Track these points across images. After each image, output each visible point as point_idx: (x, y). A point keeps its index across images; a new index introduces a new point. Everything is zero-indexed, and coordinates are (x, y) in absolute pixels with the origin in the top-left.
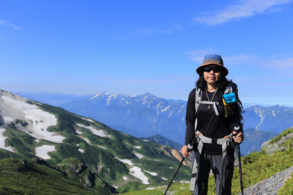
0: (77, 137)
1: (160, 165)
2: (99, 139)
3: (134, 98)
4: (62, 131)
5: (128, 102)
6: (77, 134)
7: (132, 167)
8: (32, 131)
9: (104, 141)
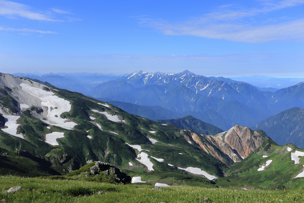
0: (90, 123)
1: (170, 150)
2: (111, 125)
3: (171, 77)
4: (75, 117)
5: (165, 81)
6: (90, 120)
7: (140, 153)
8: (47, 118)
9: (116, 127)
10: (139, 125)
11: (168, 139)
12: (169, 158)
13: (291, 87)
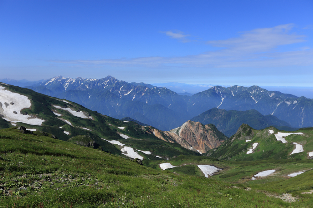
0: (58, 119)
2: (81, 121)
3: (94, 82)
4: (38, 114)
5: (88, 87)
6: (57, 116)
8: (3, 115)
9: (87, 123)
10: (106, 121)
11: (138, 134)
12: (155, 150)
13: (205, 91)
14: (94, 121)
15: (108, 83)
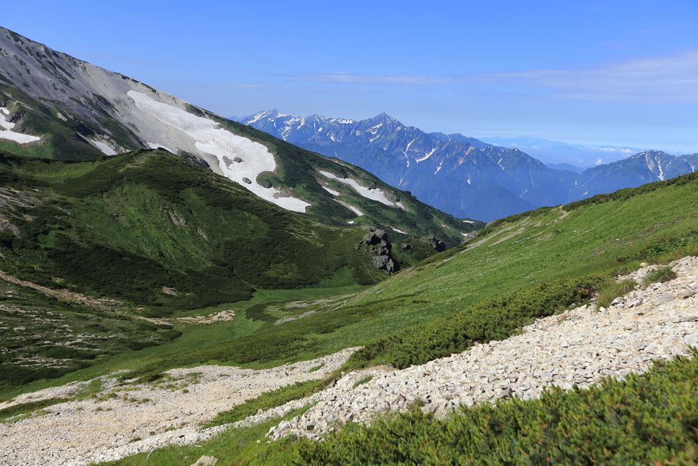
0: (335, 202)
4: (294, 187)
14: (413, 215)
15: (379, 130)
